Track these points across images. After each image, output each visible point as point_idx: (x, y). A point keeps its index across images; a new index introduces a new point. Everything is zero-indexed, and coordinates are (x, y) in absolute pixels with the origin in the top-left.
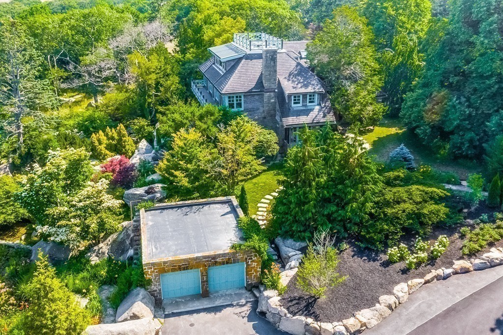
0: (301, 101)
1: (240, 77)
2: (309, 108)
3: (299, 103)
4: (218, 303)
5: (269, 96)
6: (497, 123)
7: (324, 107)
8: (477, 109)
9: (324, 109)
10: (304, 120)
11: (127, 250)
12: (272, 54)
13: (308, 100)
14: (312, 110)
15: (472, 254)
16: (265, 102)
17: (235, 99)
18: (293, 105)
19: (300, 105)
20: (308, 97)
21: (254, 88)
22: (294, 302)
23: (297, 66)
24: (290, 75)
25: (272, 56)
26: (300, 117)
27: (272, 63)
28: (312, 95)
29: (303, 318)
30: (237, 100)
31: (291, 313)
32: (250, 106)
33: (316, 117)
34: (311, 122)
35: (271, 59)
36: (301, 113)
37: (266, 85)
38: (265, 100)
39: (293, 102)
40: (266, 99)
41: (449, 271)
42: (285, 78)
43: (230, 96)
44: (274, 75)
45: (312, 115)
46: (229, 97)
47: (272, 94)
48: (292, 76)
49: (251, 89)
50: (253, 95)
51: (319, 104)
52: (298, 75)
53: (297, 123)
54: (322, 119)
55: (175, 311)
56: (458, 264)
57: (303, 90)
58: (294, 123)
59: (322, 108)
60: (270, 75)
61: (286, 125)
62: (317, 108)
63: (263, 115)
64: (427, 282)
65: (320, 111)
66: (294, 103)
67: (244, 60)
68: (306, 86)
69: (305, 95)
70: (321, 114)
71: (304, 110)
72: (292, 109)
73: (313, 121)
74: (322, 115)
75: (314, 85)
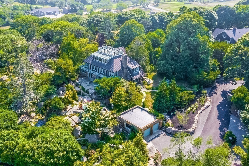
0: (135, 70)
1: (116, 65)
4: (156, 135)
5: (125, 70)
6: (190, 69)
8: (183, 66)
11: (120, 129)
13: (137, 70)
14: (139, 73)
15: (203, 105)
16: (124, 73)
18: (133, 72)
21: (121, 68)
22: (178, 127)
23: (129, 58)
26: (137, 76)
29: (183, 130)
30: (116, 74)
31: (179, 130)
32: (120, 74)
33: (141, 75)
36: (136, 74)
37: (124, 67)
41: (201, 111)
50: (122, 71)
53: (137, 78)
54: (143, 75)
55: (149, 140)
56: (202, 108)
57: (135, 67)
62: (140, 71)
63: (124, 77)
64: (199, 114)
65: (141, 73)
67: (114, 59)
68: (135, 65)
72: (134, 74)
75: (137, 64)
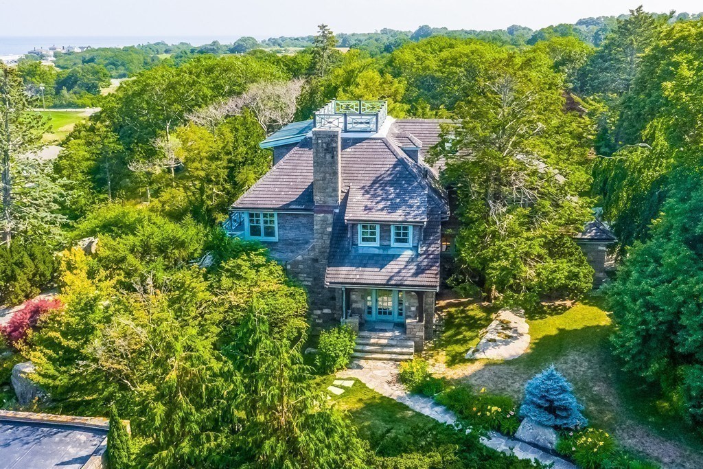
0: (378, 237)
2: (390, 252)
3: (374, 240)
5: (324, 221)
7: (421, 255)
9: (420, 259)
10: (372, 275)
12: (327, 140)
13: (393, 236)
14: (395, 257)
16: (315, 231)
17: (262, 219)
18: (361, 243)
19: (377, 244)
20: (393, 231)
21: (297, 202)
23: (395, 166)
24: (374, 183)
25: (328, 144)
26: (367, 269)
27: (328, 157)
28: (402, 227)
30: (266, 222)
32: (291, 235)
33: (399, 272)
34: (384, 282)
35: (326, 150)
36: (370, 262)
37: (318, 198)
38: (315, 227)
39: (360, 237)
40: (317, 225)
42: (363, 188)
43: (253, 213)
44: (333, 181)
45: (392, 267)
46: (251, 215)
47: (330, 217)
48: (377, 185)
49: (289, 205)
50: (297, 216)
51: (415, 248)
52: (391, 183)
53: (354, 281)
54: (411, 279)
57: (384, 216)
58: (348, 281)
59: (418, 255)
60: (324, 179)
61: (331, 283)
62: (408, 254)
63: (312, 255)
66: (364, 240)
67: (297, 148)
68: (393, 208)
69: (385, 226)
70: (413, 268)
71: (379, 255)
72: (353, 251)
73: (389, 280)
74: (413, 271)
75: (411, 207)
